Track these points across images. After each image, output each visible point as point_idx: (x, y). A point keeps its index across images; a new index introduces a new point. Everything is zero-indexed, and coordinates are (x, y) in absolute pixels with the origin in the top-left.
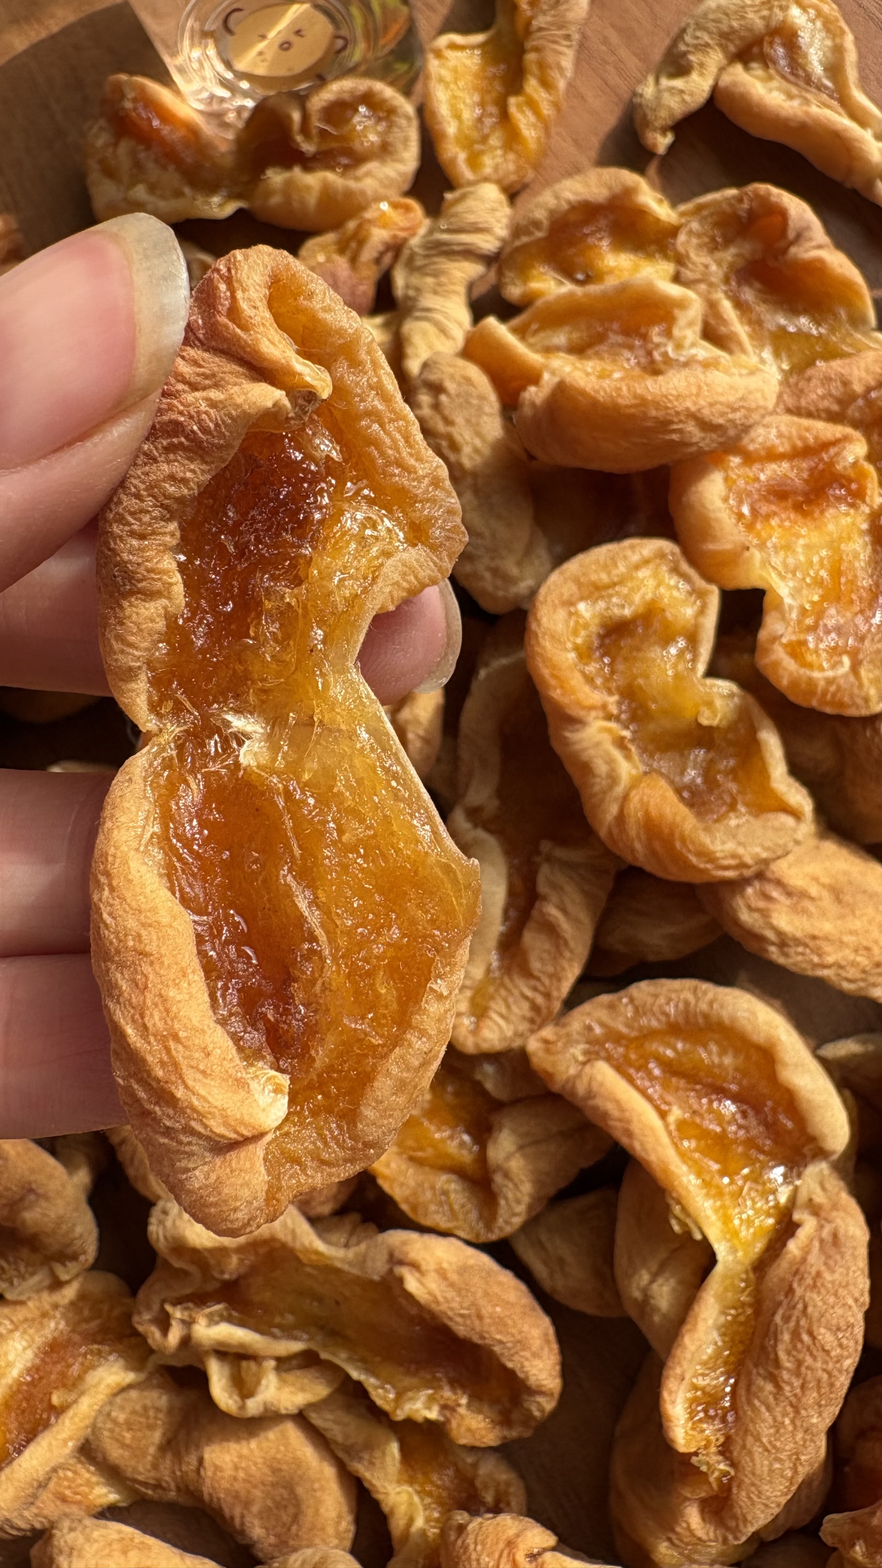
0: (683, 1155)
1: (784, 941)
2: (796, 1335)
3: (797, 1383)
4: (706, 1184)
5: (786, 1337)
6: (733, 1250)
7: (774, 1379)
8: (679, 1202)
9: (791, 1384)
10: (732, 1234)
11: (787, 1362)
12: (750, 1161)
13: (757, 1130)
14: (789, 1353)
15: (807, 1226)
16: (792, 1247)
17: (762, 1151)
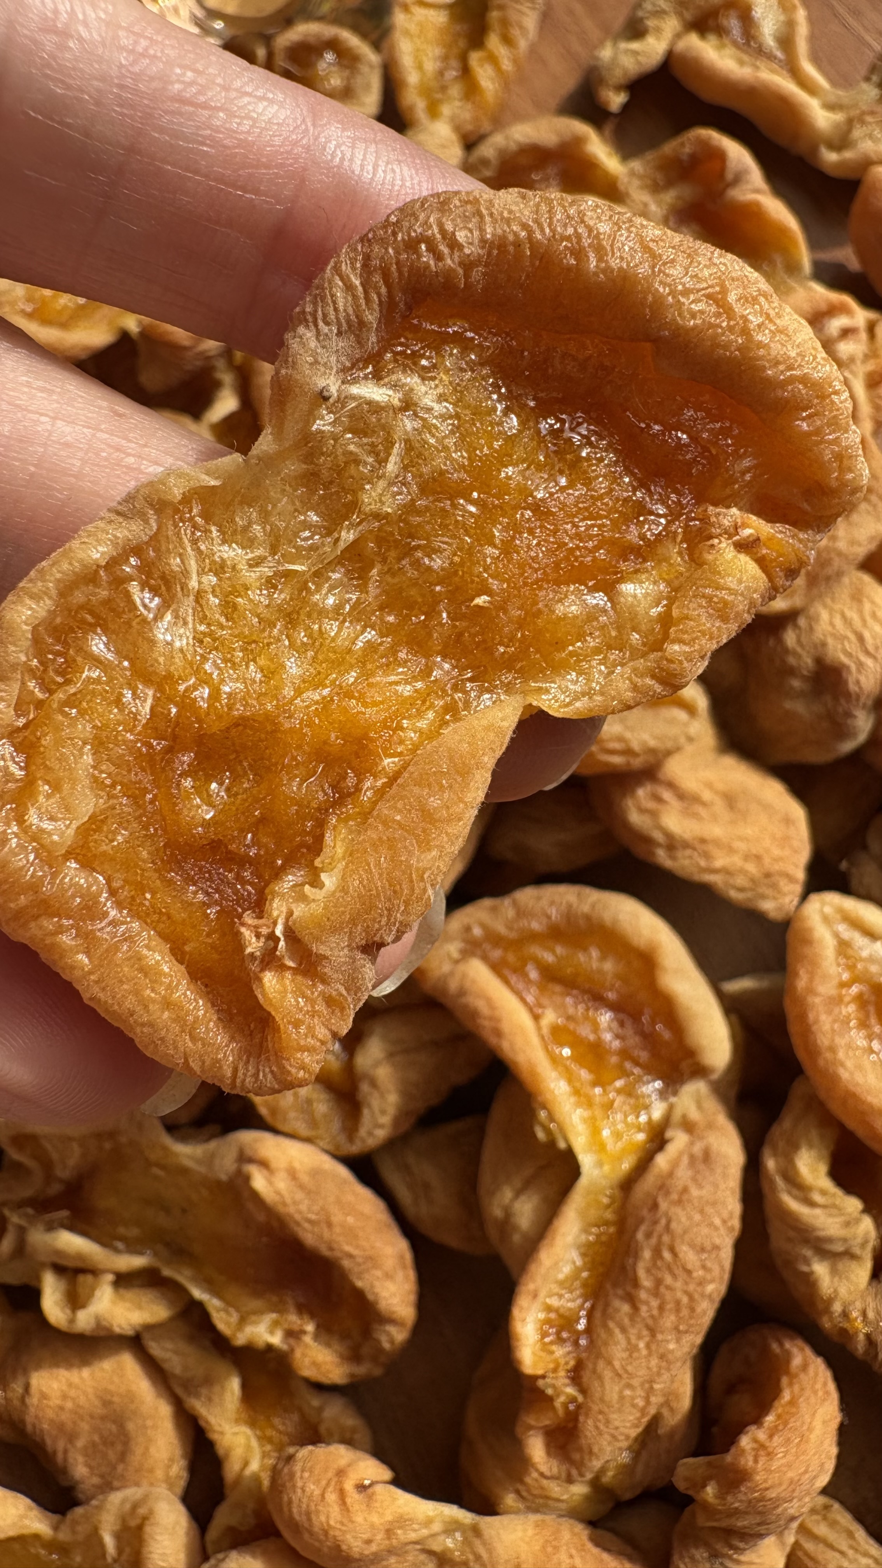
0: (555, 1060)
1: (672, 846)
2: (657, 1253)
3: (655, 1303)
4: (576, 1092)
5: (647, 1254)
6: (600, 1164)
7: (632, 1300)
8: (544, 1107)
9: (649, 1304)
10: (599, 1146)
11: (646, 1282)
12: (622, 1073)
13: (634, 1040)
14: (648, 1271)
15: (678, 1140)
16: (662, 1161)
17: (637, 1063)
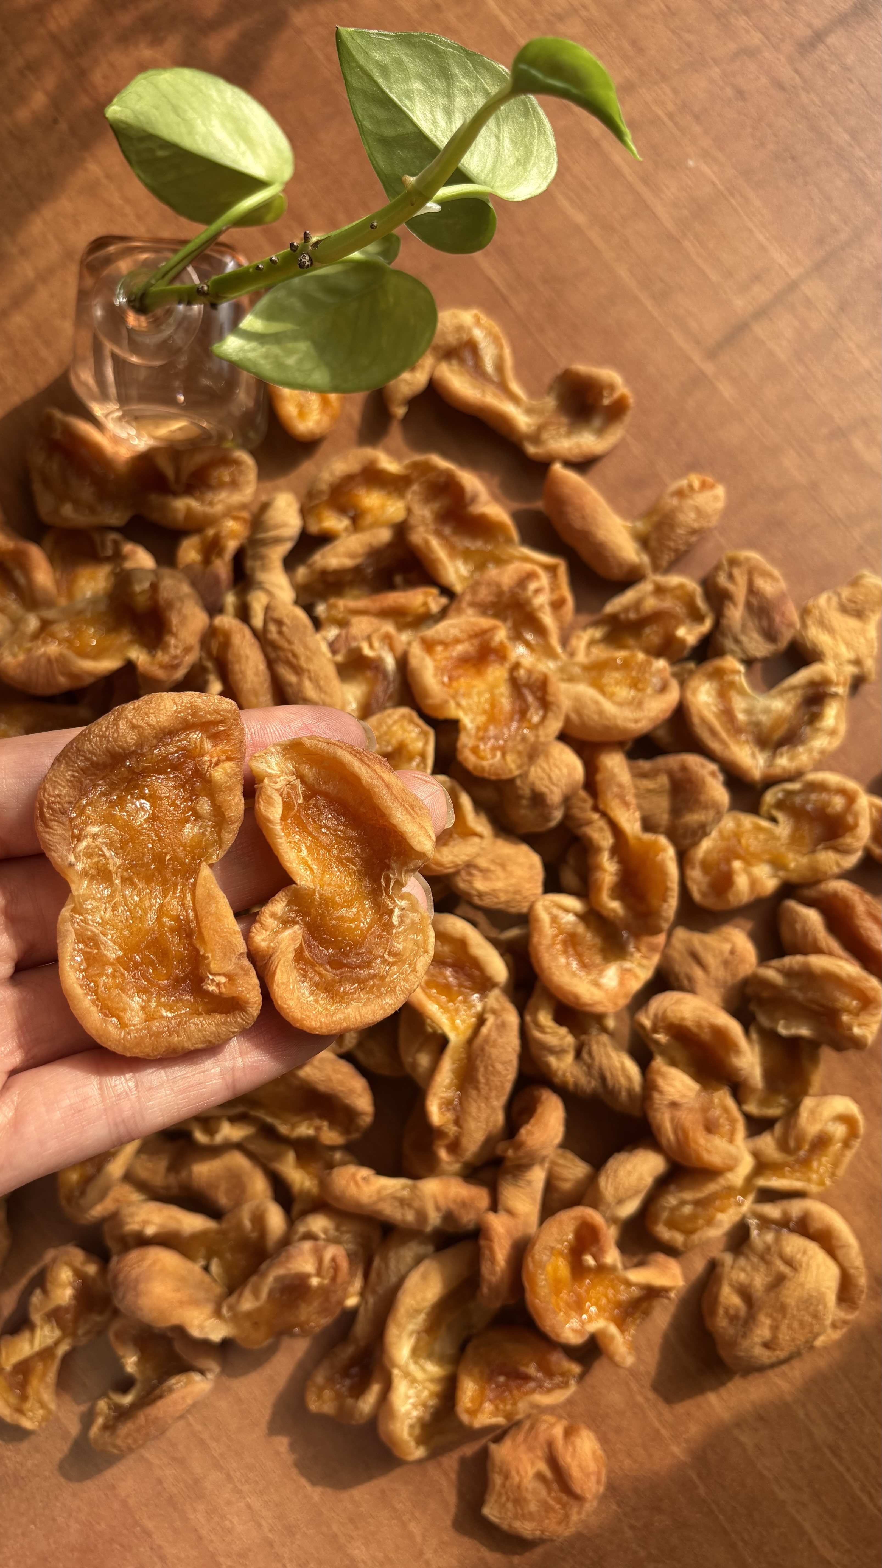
1: (480, 895)
2: (486, 1068)
3: (487, 1089)
4: (441, 1007)
5: (482, 1069)
6: (457, 1036)
7: (477, 1089)
8: (429, 1018)
9: (484, 1089)
10: (455, 1027)
11: (482, 1079)
12: (461, 994)
13: (463, 979)
14: (483, 1076)
15: (491, 1020)
16: (484, 1030)
17: (466, 988)
